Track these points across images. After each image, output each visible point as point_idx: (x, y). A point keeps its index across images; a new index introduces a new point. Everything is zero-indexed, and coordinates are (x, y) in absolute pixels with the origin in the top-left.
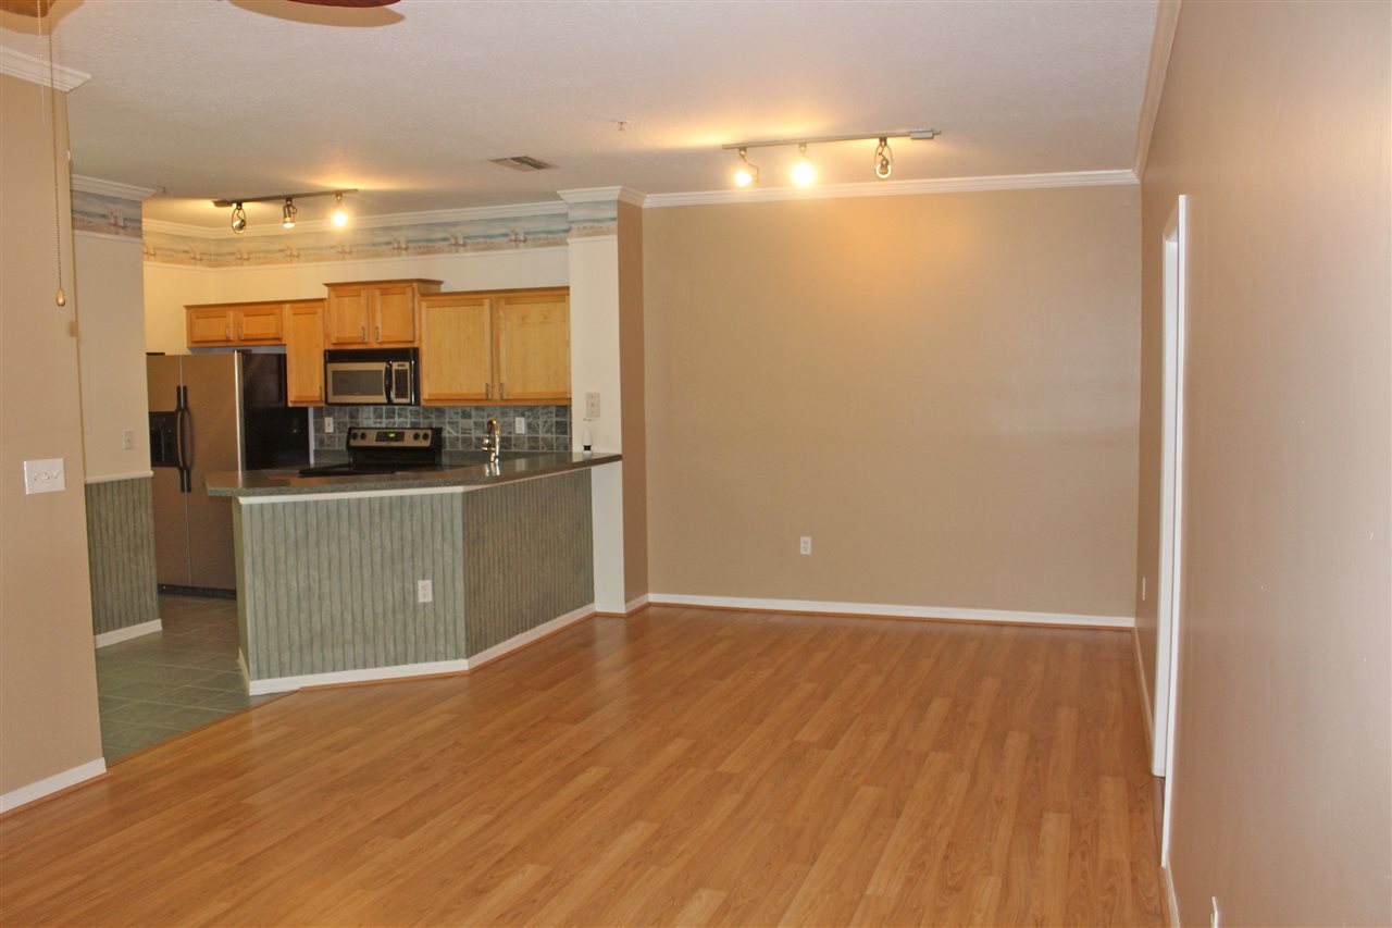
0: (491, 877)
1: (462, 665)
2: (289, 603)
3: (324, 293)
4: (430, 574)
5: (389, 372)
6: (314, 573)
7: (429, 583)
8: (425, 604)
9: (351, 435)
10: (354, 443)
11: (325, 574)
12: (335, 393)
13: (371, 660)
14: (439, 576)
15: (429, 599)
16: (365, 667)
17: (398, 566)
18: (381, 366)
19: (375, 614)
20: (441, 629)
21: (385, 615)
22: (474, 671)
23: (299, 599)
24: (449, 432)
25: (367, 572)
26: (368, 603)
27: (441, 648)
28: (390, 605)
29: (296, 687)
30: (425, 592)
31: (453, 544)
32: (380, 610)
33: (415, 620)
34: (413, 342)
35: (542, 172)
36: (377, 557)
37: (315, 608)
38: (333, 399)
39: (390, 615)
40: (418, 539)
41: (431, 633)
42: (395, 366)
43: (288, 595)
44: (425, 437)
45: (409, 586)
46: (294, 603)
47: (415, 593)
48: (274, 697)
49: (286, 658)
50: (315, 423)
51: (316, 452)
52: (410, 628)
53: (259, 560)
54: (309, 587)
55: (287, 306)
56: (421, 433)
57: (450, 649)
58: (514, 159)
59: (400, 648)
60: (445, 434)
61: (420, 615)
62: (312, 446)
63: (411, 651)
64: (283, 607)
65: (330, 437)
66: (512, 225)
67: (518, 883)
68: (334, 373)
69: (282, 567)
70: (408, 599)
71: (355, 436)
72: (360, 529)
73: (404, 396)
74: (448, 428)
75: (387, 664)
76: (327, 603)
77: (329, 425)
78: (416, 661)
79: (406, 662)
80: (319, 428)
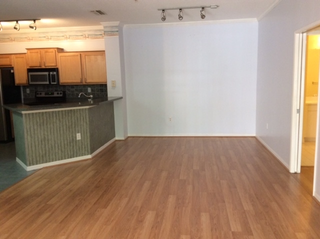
0: (141, 217)
1: (90, 156)
2: (39, 142)
3: (26, 51)
4: (80, 131)
5: (49, 75)
6: (46, 133)
7: (80, 134)
8: (79, 140)
9: (36, 93)
10: (37, 96)
11: (49, 133)
12: (32, 81)
13: (63, 157)
14: (83, 132)
15: (80, 138)
16: (62, 159)
17: (71, 130)
18: (47, 73)
19: (64, 144)
20: (83, 147)
21: (67, 144)
22: (93, 158)
23: (41, 141)
24: (67, 92)
25: (62, 132)
26: (62, 141)
27: (84, 152)
28: (69, 141)
29: (42, 167)
30: (79, 136)
31: (86, 122)
32: (66, 143)
33: (76, 145)
34: (56, 66)
35: (103, 15)
36: (65, 127)
37: (47, 143)
38: (31, 83)
39: (69, 144)
40: (76, 122)
41: (81, 148)
42: (51, 73)
43: (38, 140)
44: (61, 93)
45: (74, 135)
46: (40, 142)
47: (76, 137)
48: (35, 171)
49: (38, 159)
50: (23, 91)
51: (24, 99)
52: (75, 147)
53: (29, 130)
54: (45, 137)
55: (13, 55)
56: (59, 92)
57: (86, 152)
58: (97, 11)
59: (72, 153)
60: (66, 93)
61: (78, 143)
62: (23, 97)
63: (75, 154)
64: (37, 144)
65: (28, 94)
66: (84, 33)
67: (150, 217)
68: (31, 75)
69: (36, 132)
70: (74, 139)
71: (38, 94)
72: (59, 119)
73: (55, 82)
74: (67, 91)
75: (68, 158)
76: (50, 142)
77: (28, 91)
78: (77, 156)
79: (74, 157)
80: (25, 92)
